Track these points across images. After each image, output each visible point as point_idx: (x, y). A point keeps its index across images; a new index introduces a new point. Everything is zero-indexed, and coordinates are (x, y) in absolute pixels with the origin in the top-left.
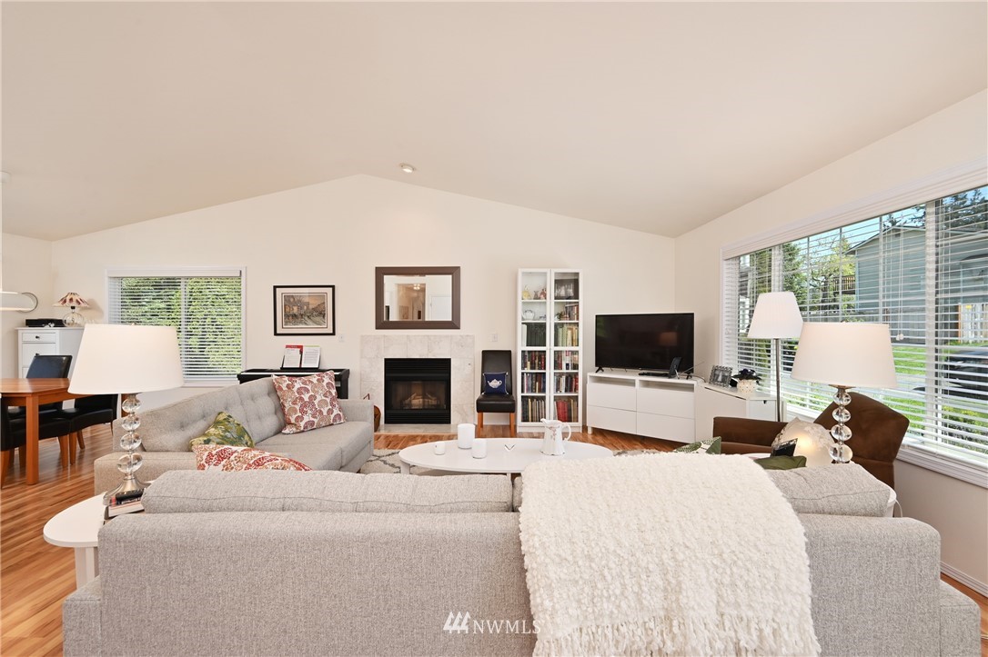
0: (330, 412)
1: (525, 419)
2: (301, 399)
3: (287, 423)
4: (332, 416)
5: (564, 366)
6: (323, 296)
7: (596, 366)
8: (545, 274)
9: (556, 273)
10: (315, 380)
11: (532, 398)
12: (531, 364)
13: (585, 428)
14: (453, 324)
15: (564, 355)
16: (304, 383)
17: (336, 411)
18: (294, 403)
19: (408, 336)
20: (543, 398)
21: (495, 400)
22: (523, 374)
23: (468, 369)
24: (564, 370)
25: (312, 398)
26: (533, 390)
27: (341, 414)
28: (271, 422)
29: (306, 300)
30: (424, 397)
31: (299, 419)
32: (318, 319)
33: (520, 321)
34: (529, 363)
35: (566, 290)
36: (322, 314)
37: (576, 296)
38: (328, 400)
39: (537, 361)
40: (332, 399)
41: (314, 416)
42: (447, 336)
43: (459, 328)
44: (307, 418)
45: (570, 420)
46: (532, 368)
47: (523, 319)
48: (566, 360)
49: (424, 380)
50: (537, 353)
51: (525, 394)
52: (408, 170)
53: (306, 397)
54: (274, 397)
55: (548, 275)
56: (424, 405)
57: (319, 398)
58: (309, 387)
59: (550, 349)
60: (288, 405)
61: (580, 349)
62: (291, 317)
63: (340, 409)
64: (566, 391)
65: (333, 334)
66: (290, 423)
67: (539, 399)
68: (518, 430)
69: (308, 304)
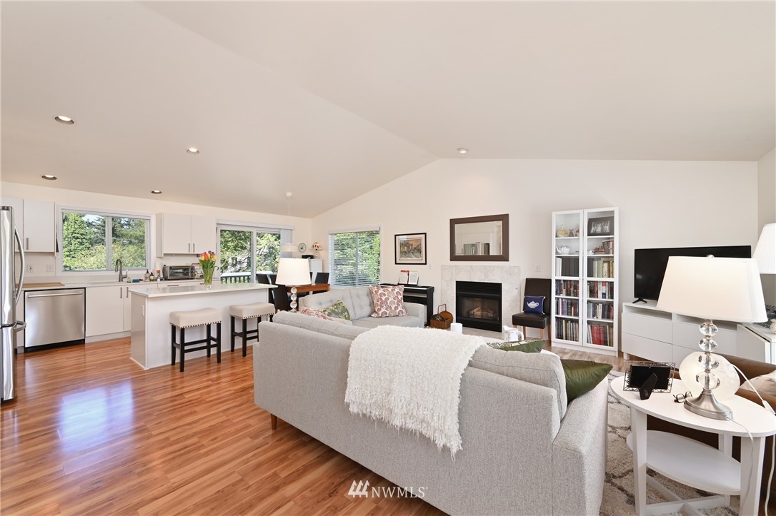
0: (396, 308)
1: (559, 336)
2: (381, 299)
3: (374, 311)
4: (397, 311)
5: (600, 295)
6: (419, 240)
7: (635, 297)
8: (579, 214)
9: (588, 213)
10: (390, 290)
11: (567, 320)
12: (567, 291)
13: (621, 354)
14: (504, 257)
15: (600, 286)
16: (384, 291)
17: (400, 308)
18: (378, 301)
19: (471, 266)
20: (577, 321)
21: (533, 318)
22: (558, 299)
23: (515, 293)
24: (600, 298)
25: (387, 299)
26: (569, 313)
27: (404, 311)
28: (367, 310)
29: (411, 243)
30: (483, 309)
31: (379, 310)
32: (418, 254)
33: (554, 255)
34: (564, 291)
35: (602, 227)
36: (420, 251)
37: (612, 232)
38: (396, 301)
39: (572, 289)
40: (399, 301)
41: (387, 309)
42: (499, 267)
43: (508, 260)
44: (383, 310)
45: (605, 343)
46: (567, 295)
47: (557, 253)
48: (602, 289)
49: (483, 297)
50: (573, 283)
51: (560, 316)
52: (463, 152)
53: (384, 298)
54: (370, 297)
55: (581, 214)
56: (482, 316)
57: (390, 299)
58: (386, 293)
59: (583, 279)
60: (375, 302)
61: (615, 280)
62: (404, 253)
63: (403, 307)
64: (603, 317)
65: (426, 264)
66: (375, 312)
67: (572, 321)
68: (553, 345)
69: (412, 245)
